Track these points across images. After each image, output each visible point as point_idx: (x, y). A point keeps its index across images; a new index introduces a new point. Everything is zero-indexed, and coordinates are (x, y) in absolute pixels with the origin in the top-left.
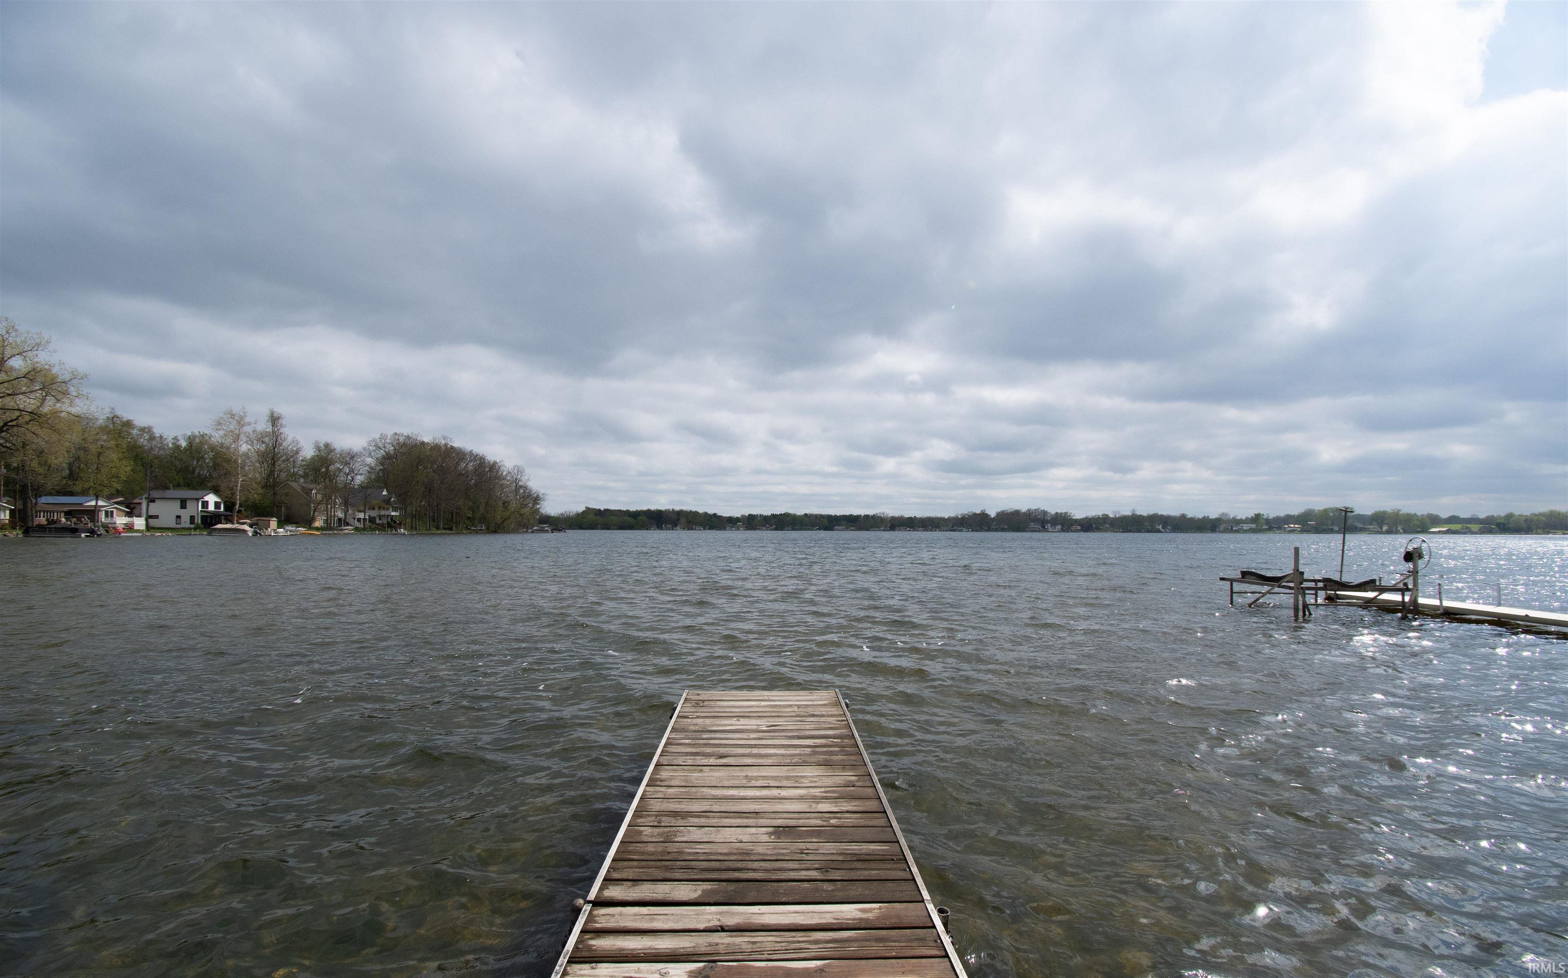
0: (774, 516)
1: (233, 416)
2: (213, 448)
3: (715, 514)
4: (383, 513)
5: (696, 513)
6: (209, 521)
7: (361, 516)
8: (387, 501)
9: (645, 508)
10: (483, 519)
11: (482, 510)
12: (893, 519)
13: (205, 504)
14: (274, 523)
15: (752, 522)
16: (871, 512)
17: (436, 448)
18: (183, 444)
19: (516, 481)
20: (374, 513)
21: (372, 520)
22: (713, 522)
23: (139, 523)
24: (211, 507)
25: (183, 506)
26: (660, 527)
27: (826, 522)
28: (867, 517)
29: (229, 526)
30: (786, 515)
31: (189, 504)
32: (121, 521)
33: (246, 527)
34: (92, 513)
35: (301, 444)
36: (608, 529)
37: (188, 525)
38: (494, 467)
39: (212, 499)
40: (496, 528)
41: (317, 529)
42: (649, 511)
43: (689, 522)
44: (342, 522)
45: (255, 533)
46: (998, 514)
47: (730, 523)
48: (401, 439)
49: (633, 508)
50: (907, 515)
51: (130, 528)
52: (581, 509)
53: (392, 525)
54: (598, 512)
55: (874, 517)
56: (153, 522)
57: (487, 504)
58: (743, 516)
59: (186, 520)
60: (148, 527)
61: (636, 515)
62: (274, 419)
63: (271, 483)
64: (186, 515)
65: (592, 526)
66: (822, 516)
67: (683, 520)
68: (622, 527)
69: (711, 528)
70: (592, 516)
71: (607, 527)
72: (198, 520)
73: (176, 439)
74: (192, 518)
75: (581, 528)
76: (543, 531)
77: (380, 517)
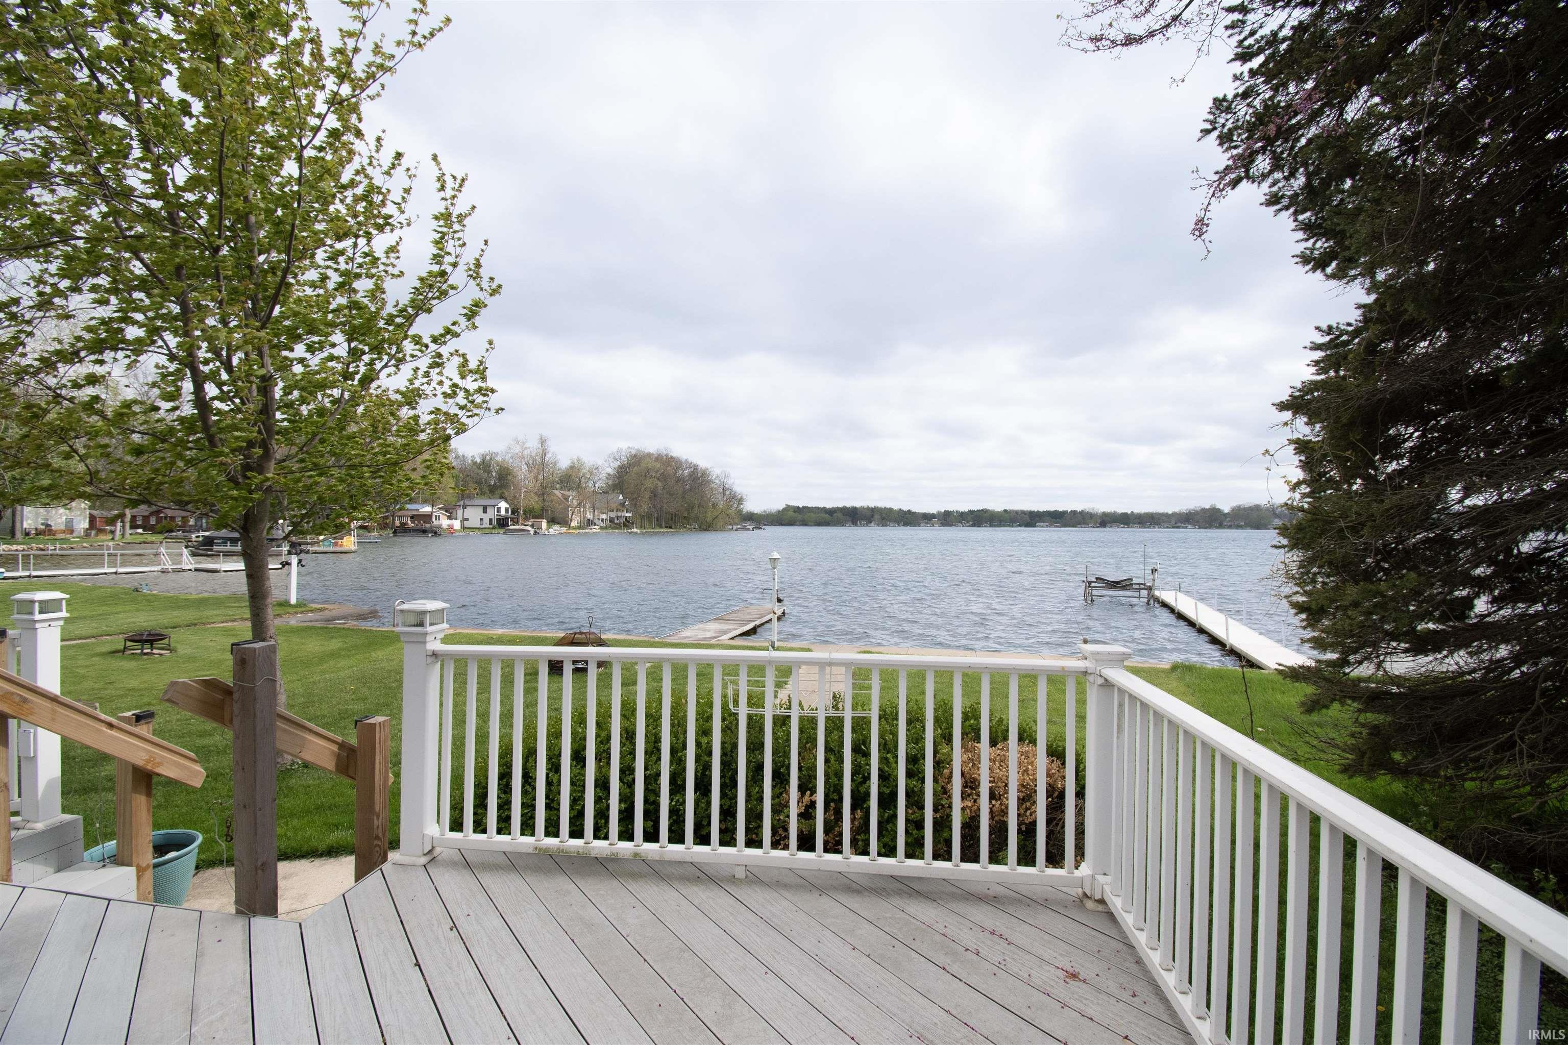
0: (971, 512)
1: (518, 442)
2: (498, 464)
3: (909, 511)
4: (620, 514)
5: (891, 510)
6: (502, 523)
7: (604, 517)
8: (623, 505)
9: (841, 505)
10: (696, 519)
11: (696, 510)
12: (1105, 515)
13: (499, 509)
14: (544, 524)
15: (947, 519)
16: (1079, 508)
17: (659, 458)
18: (478, 460)
19: (723, 485)
20: (613, 515)
21: (612, 520)
22: (908, 519)
23: (457, 524)
24: (503, 513)
25: (485, 511)
26: (854, 523)
27: (1027, 518)
28: (1074, 513)
29: (517, 527)
30: (984, 511)
31: (489, 510)
32: (445, 522)
33: (529, 528)
34: (428, 517)
35: (559, 457)
36: (806, 525)
37: (488, 526)
38: (704, 473)
39: (503, 505)
40: (707, 527)
41: (574, 528)
42: (845, 508)
43: (883, 519)
44: (590, 523)
45: (535, 533)
46: (1233, 510)
47: (926, 519)
48: (633, 452)
49: (829, 505)
50: (1120, 510)
51: (451, 527)
52: (781, 506)
53: (627, 524)
54: (797, 510)
55: (1082, 512)
56: (467, 524)
57: (700, 505)
58: (939, 513)
59: (486, 521)
60: (463, 528)
61: (831, 512)
62: (543, 441)
63: (544, 491)
64: (486, 517)
65: (791, 523)
66: (1023, 512)
67: (877, 517)
68: (819, 524)
69: (906, 524)
70: (791, 513)
71: (805, 523)
72: (495, 522)
73: (473, 457)
74: (491, 520)
75: (782, 524)
76: (745, 529)
77: (618, 518)
